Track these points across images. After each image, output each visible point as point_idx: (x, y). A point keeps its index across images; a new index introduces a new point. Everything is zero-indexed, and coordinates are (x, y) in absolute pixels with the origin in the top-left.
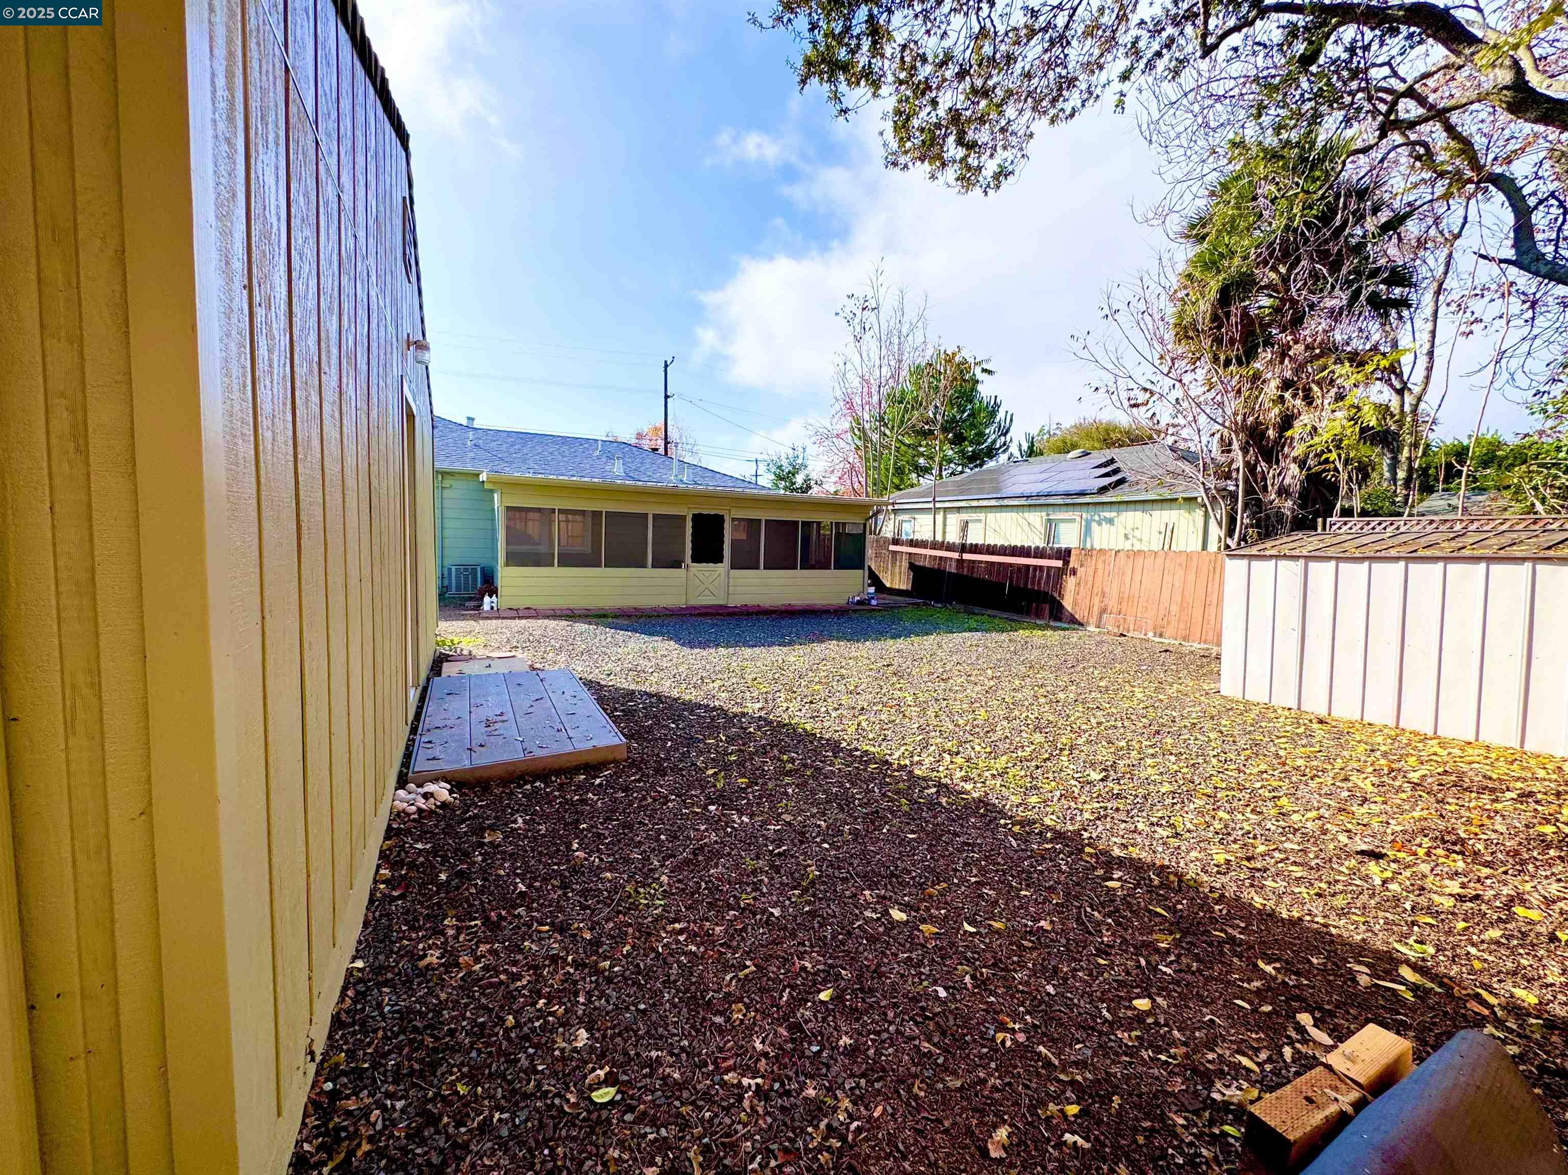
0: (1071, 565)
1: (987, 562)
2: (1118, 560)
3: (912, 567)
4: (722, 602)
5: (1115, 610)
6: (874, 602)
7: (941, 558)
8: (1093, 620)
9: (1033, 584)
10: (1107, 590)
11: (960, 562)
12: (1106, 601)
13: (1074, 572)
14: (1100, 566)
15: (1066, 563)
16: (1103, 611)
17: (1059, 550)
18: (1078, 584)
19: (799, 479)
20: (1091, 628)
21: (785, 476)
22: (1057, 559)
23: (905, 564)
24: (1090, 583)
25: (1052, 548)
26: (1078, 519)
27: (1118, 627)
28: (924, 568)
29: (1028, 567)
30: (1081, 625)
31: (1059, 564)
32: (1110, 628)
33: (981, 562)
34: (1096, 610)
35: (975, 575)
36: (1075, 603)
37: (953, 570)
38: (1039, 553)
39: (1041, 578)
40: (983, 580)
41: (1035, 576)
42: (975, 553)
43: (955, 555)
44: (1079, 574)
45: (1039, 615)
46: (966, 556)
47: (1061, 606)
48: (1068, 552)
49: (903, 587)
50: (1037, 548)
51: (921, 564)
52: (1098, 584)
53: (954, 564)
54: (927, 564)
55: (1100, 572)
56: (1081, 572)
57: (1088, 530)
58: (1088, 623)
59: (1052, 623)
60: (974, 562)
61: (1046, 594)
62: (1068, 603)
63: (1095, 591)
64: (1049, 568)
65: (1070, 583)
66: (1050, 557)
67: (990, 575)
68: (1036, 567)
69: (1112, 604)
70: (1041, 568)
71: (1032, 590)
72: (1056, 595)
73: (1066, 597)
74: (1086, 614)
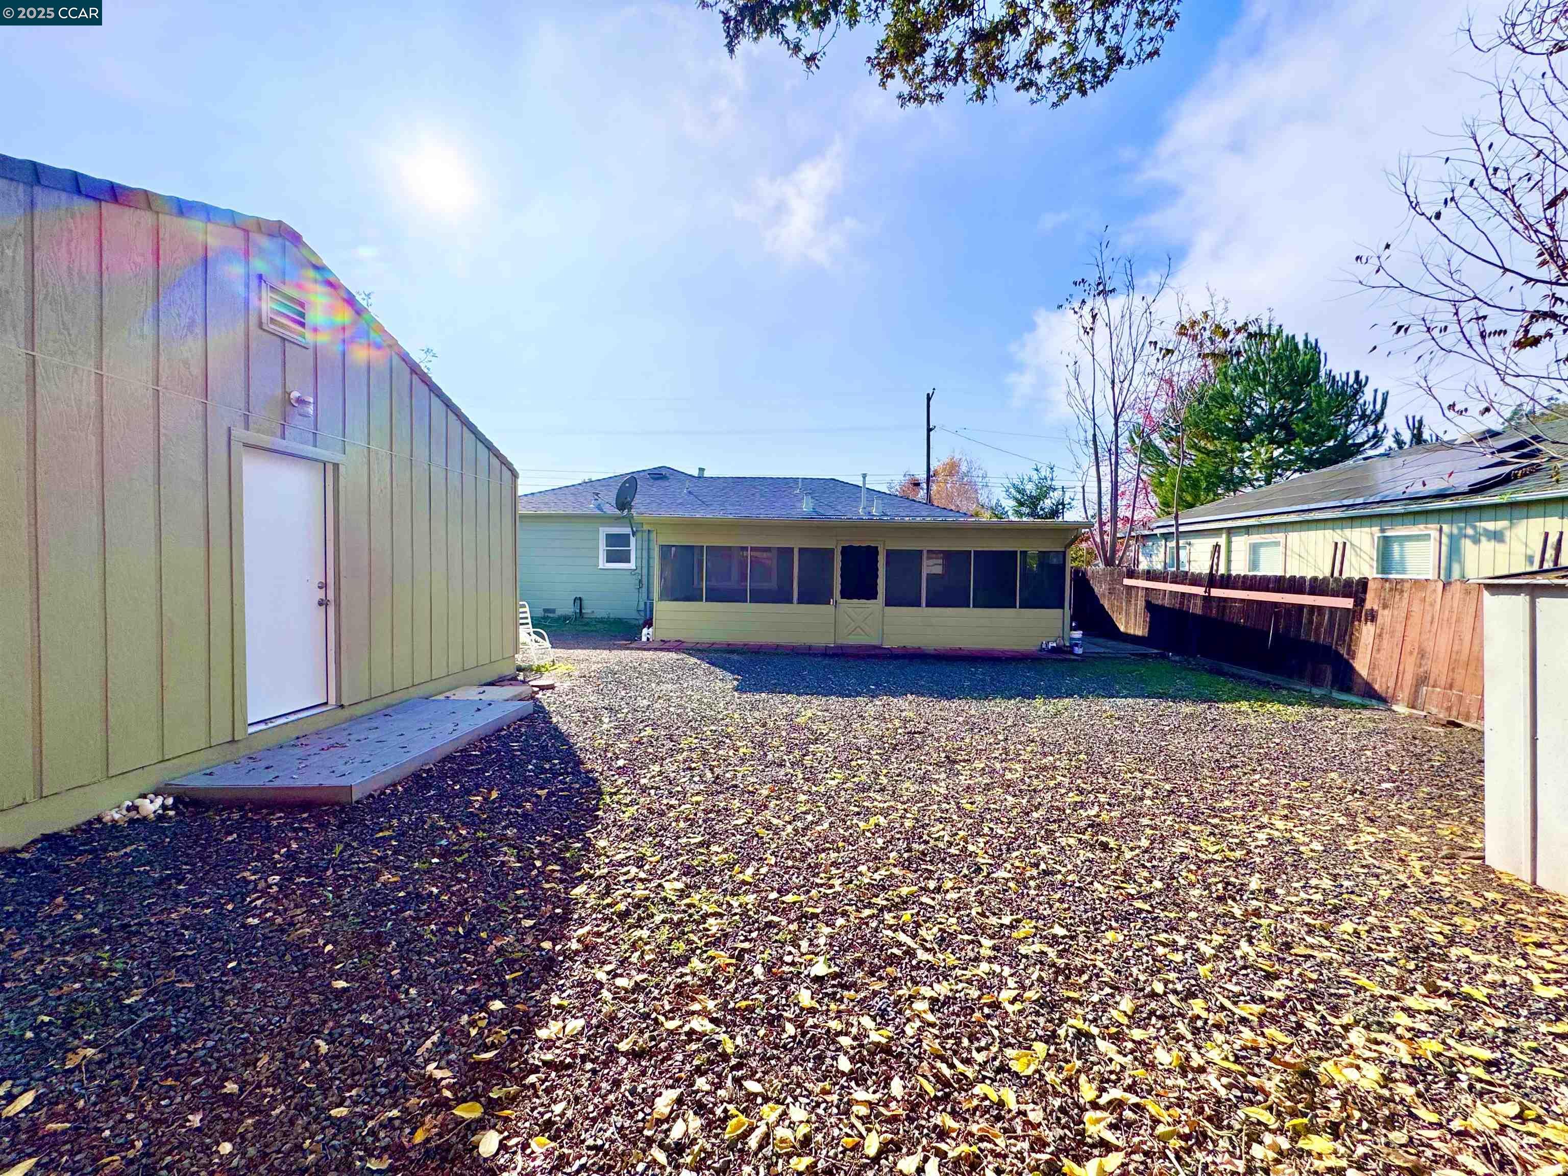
0: (1368, 605)
1: (1243, 600)
2: (1448, 595)
3: (1150, 607)
4: (875, 642)
5: (1442, 681)
6: (1079, 651)
7: (1183, 594)
8: (1404, 694)
9: (1308, 634)
10: (1429, 646)
11: (1207, 599)
12: (1427, 665)
13: (1372, 617)
14: (1416, 607)
15: (1360, 602)
16: (1422, 680)
17: (1349, 582)
18: (1379, 636)
19: (1048, 503)
20: (1401, 709)
21: (1029, 502)
22: (1345, 596)
23: (1141, 604)
24: (1399, 634)
25: (1337, 580)
26: (1434, 534)
27: (1449, 709)
28: (1162, 607)
29: (1301, 607)
30: (1382, 699)
31: (1347, 603)
32: (1434, 711)
33: (1234, 600)
34: (1408, 680)
35: (1226, 619)
36: (1373, 666)
37: (1199, 611)
38: (1317, 587)
39: (1320, 624)
40: (1237, 624)
41: (1311, 622)
42: (1227, 587)
43: (1200, 591)
44: (1380, 620)
45: (1316, 681)
46: (1216, 592)
47: (1352, 669)
48: (1363, 584)
49: (1139, 632)
50: (1315, 579)
51: (1160, 602)
52: (1412, 634)
53: (1199, 602)
54: (1166, 603)
55: (1416, 618)
56: (1384, 616)
57: (1454, 552)
58: (1394, 699)
59: (1336, 695)
60: (1225, 600)
61: (1327, 649)
62: (1361, 665)
63: (1408, 647)
64: (1333, 610)
65: (1366, 632)
66: (1335, 594)
67: (1247, 618)
68: (1312, 608)
69: (1439, 670)
70: (1320, 609)
71: (1306, 642)
72: (1343, 651)
73: (1359, 655)
74: (1391, 684)
